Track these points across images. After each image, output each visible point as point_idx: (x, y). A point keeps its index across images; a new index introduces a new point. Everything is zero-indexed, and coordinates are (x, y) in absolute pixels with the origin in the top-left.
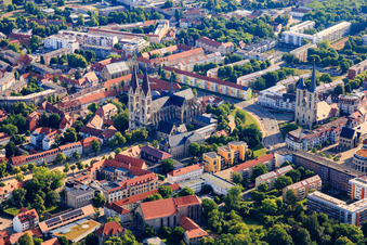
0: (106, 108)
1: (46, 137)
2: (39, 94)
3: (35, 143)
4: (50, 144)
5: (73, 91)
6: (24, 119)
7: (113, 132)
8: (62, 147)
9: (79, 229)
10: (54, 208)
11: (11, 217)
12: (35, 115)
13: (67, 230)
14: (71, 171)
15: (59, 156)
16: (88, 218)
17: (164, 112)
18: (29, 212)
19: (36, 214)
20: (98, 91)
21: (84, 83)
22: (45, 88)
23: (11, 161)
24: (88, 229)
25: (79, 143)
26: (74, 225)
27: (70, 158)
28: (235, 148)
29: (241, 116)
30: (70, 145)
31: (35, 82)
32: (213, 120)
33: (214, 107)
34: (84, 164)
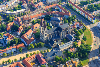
0: (35, 26)
1: (7, 40)
5: (33, 9)
8: (7, 49)
17: (54, 33)
21: (38, 6)
25: (15, 47)
27: (9, 55)
28: (74, 62)
29: (84, 39)
30: (12, 48)
31: (21, 4)
32: (74, 38)
33: (78, 28)
34: (11, 60)
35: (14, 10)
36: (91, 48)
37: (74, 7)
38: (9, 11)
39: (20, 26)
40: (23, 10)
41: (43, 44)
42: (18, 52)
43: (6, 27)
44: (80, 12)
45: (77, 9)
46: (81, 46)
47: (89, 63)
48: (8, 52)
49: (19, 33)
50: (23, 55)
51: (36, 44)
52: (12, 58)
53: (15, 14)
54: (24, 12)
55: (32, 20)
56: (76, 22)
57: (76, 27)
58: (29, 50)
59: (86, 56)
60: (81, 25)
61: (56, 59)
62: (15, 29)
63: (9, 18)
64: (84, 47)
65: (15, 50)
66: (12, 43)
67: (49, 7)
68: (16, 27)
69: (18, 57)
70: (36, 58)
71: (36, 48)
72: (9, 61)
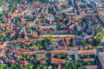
7: (72, 30)
9: (41, 56)
12: (65, 19)
27: (60, 34)
28: (89, 46)
29: (99, 36)
30: (62, 31)
31: (73, 10)
32: (93, 34)
33: (98, 29)
34: (60, 37)
35: (70, 13)
36: (101, 41)
37: (100, 17)
38: (67, 13)
39: (69, 21)
40: (74, 14)
41: (77, 33)
42: (64, 34)
43: (63, 21)
44: (102, 20)
45: (101, 19)
46: (96, 39)
47: (97, 49)
48: (60, 32)
49: (68, 24)
50: (66, 36)
51: (73, 32)
52: (60, 36)
53: (69, 15)
54: (73, 15)
55: (76, 20)
56: (98, 26)
57: (97, 28)
58: (69, 34)
59: (97, 45)
60: (100, 28)
61: (80, 42)
62: (67, 22)
63: (66, 16)
64: (97, 40)
65: (63, 32)
66: (63, 29)
67: (87, 14)
68: (67, 21)
69: (63, 36)
70: (71, 39)
71: (73, 34)
72: (59, 36)
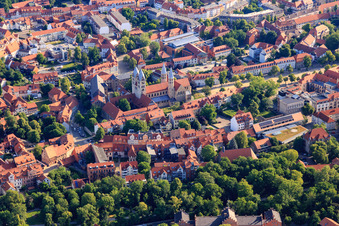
0: (319, 29)
1: (264, 51)
2: (259, 13)
3: (253, 56)
4: (266, 57)
5: (290, 12)
6: (245, 34)
7: (324, 51)
8: (277, 61)
9: (288, 132)
10: (267, 113)
11: (229, 118)
12: (254, 31)
13: (278, 132)
14: (283, 83)
15: (274, 68)
16: (298, 124)
18: (246, 114)
19: (251, 116)
20: (313, 13)
21: (300, 6)
22: (265, 8)
23: (231, 70)
24: (297, 133)
25: (293, 58)
26: (285, 129)
31: (255, 2)
34: (296, 77)
40: (268, 11)
53: (252, 19)
54: (271, 15)
65: (293, 65)
